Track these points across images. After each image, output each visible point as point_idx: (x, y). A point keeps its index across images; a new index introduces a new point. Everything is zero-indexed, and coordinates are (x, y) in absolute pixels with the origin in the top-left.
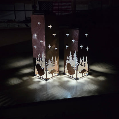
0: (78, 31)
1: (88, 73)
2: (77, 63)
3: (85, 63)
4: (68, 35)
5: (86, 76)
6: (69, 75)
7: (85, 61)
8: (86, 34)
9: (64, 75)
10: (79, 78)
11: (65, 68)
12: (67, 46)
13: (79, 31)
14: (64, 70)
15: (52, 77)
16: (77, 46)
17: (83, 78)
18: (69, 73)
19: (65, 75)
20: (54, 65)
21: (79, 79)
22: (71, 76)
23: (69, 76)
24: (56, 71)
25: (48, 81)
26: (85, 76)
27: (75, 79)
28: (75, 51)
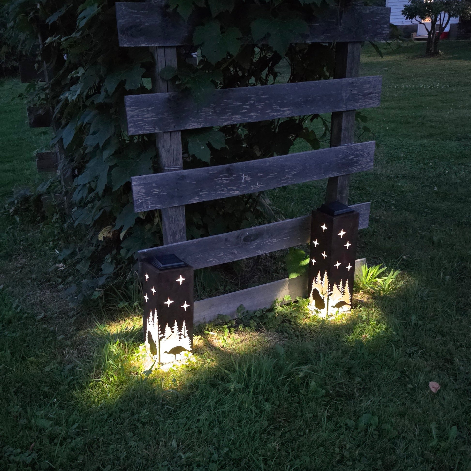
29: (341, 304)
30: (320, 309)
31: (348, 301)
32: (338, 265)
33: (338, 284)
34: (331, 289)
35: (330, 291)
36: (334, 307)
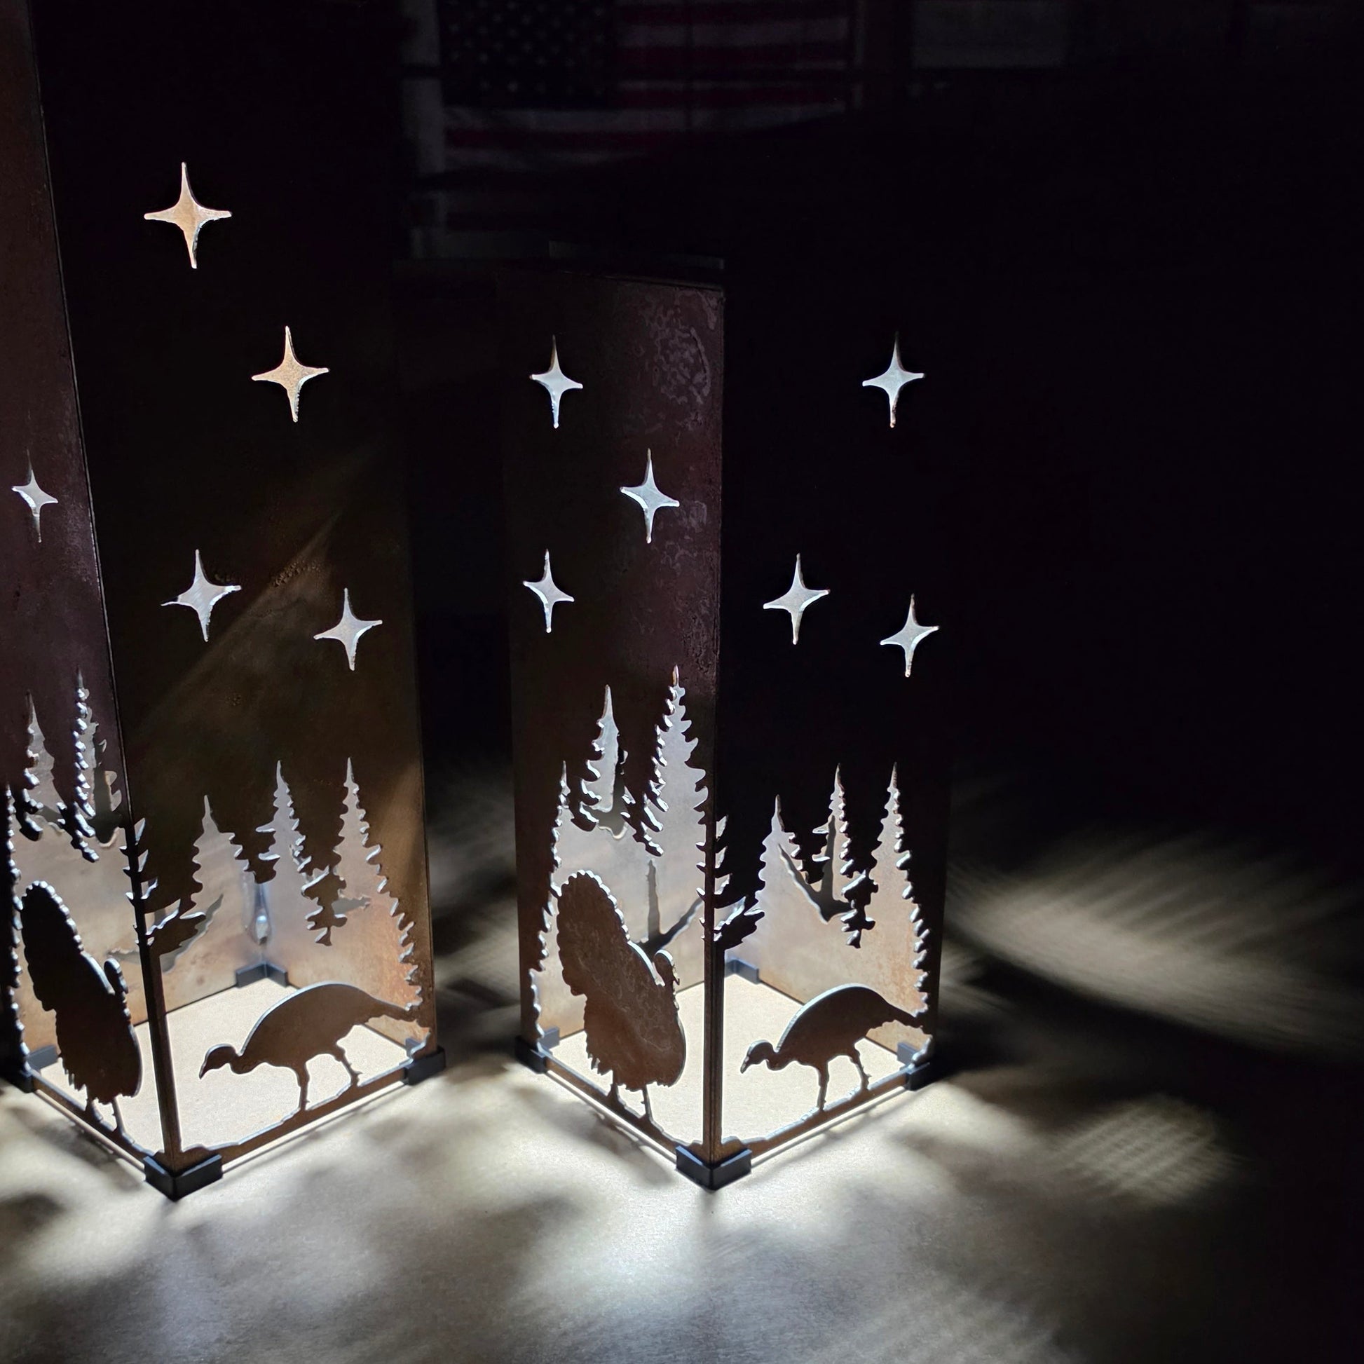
0: (714, 321)
1: (921, 1042)
2: (713, 902)
3: (863, 893)
4: (556, 383)
5: (880, 1104)
6: (604, 1082)
7: (862, 857)
8: (881, 368)
9: (522, 1075)
10: (761, 1146)
11: (531, 956)
12: (547, 592)
13: (730, 312)
14: (526, 980)
15: (303, 1117)
16: (708, 603)
17: (833, 1138)
18: (601, 1055)
19: (540, 1065)
20: (319, 921)
21: (761, 1165)
22: (631, 1099)
23: (596, 1094)
24: (380, 1009)
25: (198, 1203)
26: (864, 1095)
27: (685, 1167)
28: (677, 691)
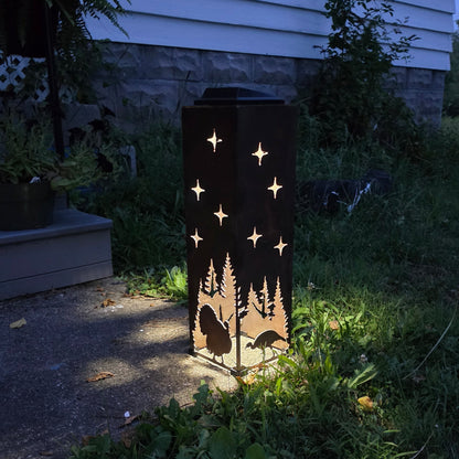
29: (267, 339)
30: (219, 354)
31: (282, 330)
32: (255, 237)
33: (258, 289)
34: (243, 299)
35: (241, 307)
36: (253, 347)
